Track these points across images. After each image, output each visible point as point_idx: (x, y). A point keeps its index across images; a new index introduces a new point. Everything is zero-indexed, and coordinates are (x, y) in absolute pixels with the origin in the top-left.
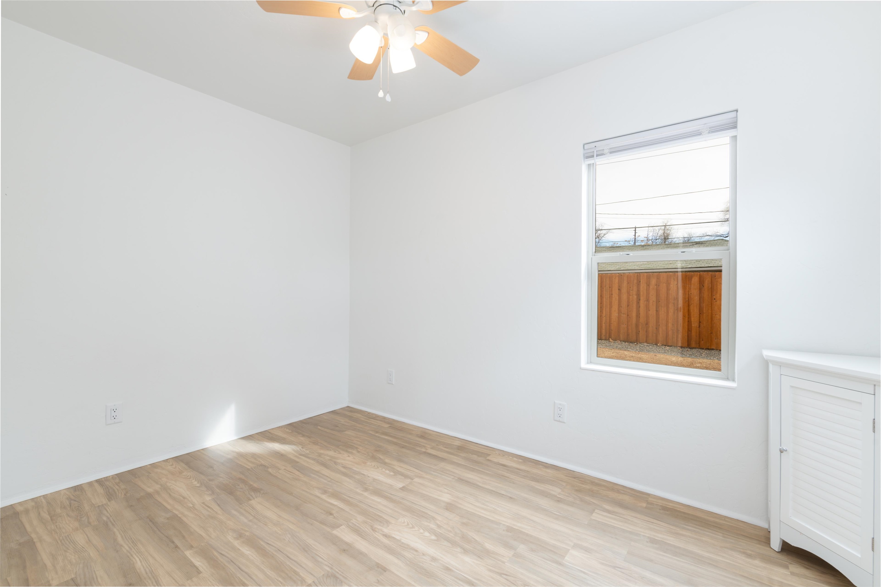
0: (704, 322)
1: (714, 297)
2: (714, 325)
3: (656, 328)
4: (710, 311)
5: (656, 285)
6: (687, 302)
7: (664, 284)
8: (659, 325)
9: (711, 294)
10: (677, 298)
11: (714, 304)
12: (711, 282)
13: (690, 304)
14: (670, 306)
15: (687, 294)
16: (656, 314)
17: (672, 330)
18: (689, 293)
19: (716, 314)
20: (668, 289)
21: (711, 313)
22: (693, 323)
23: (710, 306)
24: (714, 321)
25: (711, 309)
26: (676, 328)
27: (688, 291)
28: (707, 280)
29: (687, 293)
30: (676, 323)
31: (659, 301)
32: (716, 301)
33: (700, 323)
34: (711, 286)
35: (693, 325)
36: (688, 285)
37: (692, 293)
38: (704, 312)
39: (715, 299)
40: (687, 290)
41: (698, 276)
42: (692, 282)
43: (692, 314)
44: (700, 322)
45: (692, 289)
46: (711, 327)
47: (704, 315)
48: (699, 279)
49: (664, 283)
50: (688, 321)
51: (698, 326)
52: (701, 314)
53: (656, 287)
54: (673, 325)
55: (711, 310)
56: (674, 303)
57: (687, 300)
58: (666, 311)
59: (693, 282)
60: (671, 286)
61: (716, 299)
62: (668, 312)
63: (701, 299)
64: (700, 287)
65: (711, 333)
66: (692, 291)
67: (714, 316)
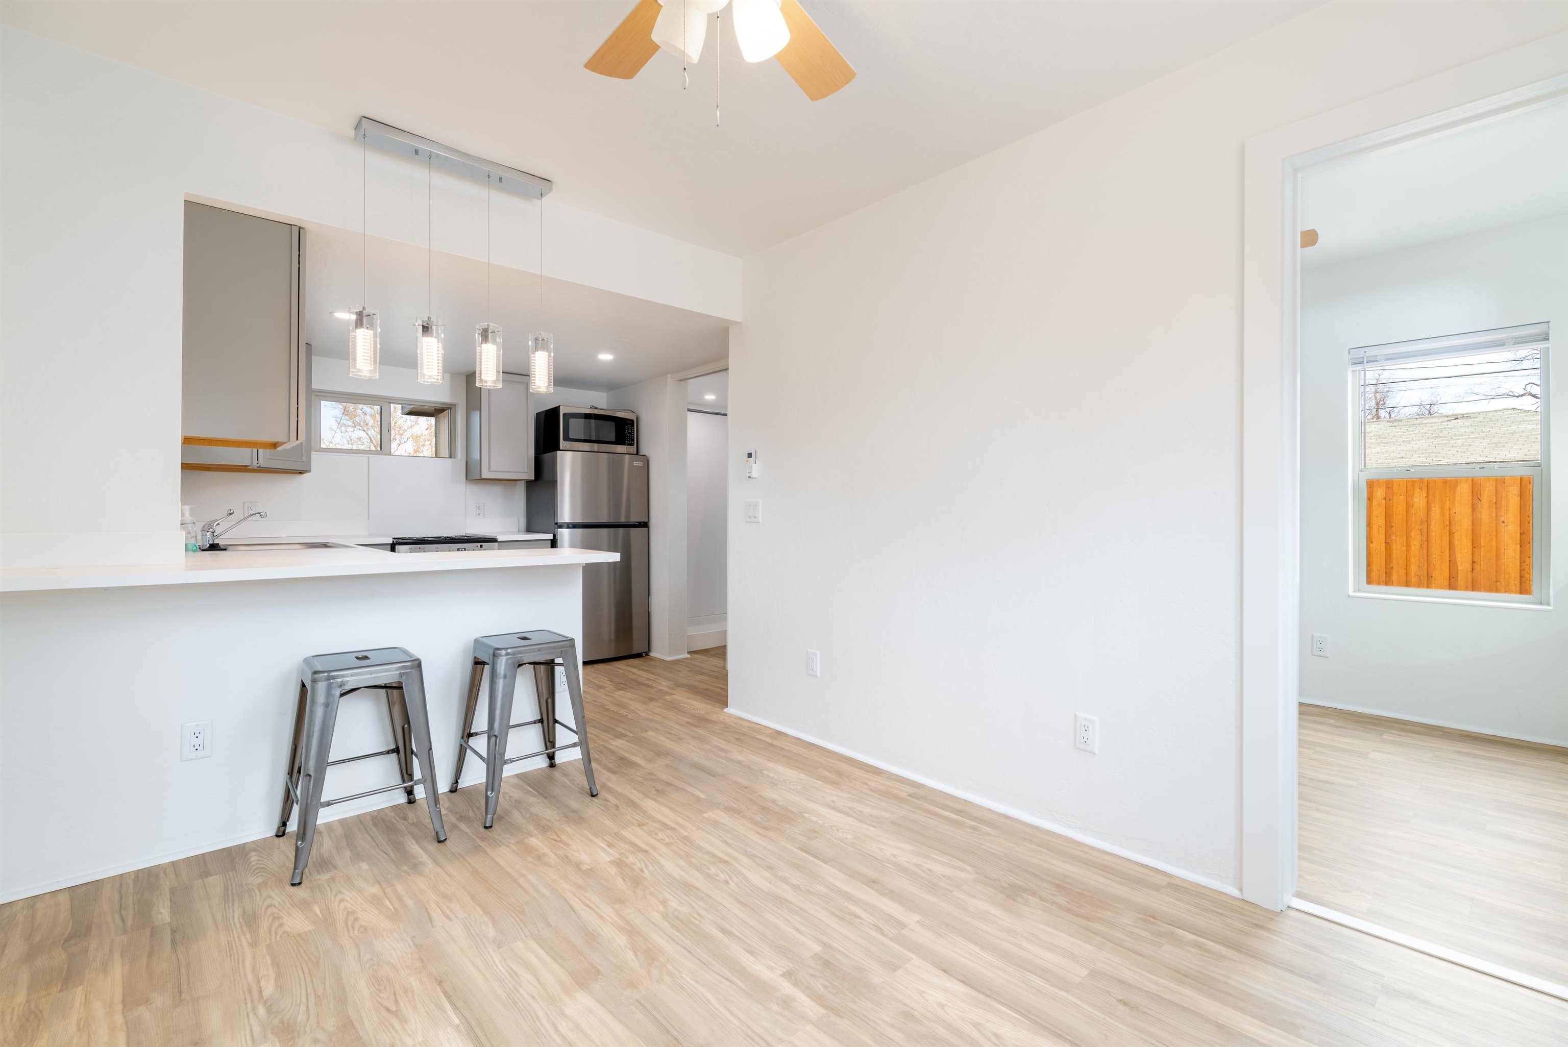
0: (1482, 562)
1: (1502, 519)
2: (1503, 567)
3: (1386, 573)
4: (1494, 544)
5: (1385, 499)
6: (1448, 527)
7: (1402, 497)
8: (1392, 567)
9: (1497, 513)
10: (1427, 521)
11: (1503, 530)
12: (1496, 493)
13: (1454, 531)
14: (1413, 534)
15: (1448, 514)
16: (1386, 549)
17: (1418, 576)
18: (1451, 512)
19: (1505, 548)
20: (1408, 505)
21: (1497, 546)
22: (1459, 564)
23: (1494, 533)
24: (1503, 561)
25: (1497, 538)
26: (1426, 571)
27: (1449, 509)
28: (1487, 489)
29: (1448, 512)
30: (1426, 564)
31: (1392, 527)
32: (1506, 526)
33: (1475, 564)
34: (1495, 499)
35: (1459, 568)
36: (1448, 498)
37: (1456, 512)
38: (1482, 544)
39: (1503, 522)
40: (1448, 507)
41: (1468, 483)
42: (1456, 492)
43: (1457, 548)
44: (1474, 562)
45: (1457, 505)
46: (1497, 571)
47: (1482, 549)
48: (1471, 487)
49: (1401, 495)
50: (1450, 561)
51: (1470, 569)
52: (1475, 547)
53: (1384, 501)
54: (1419, 567)
55: (1496, 542)
56: (1421, 530)
57: (1448, 524)
58: (1405, 544)
59: (1459, 493)
60: (1415, 500)
61: (1505, 522)
62: (1408, 545)
63: (1475, 522)
64: (1473, 502)
65: (1497, 582)
66: (1457, 509)
67: (1502, 551)
